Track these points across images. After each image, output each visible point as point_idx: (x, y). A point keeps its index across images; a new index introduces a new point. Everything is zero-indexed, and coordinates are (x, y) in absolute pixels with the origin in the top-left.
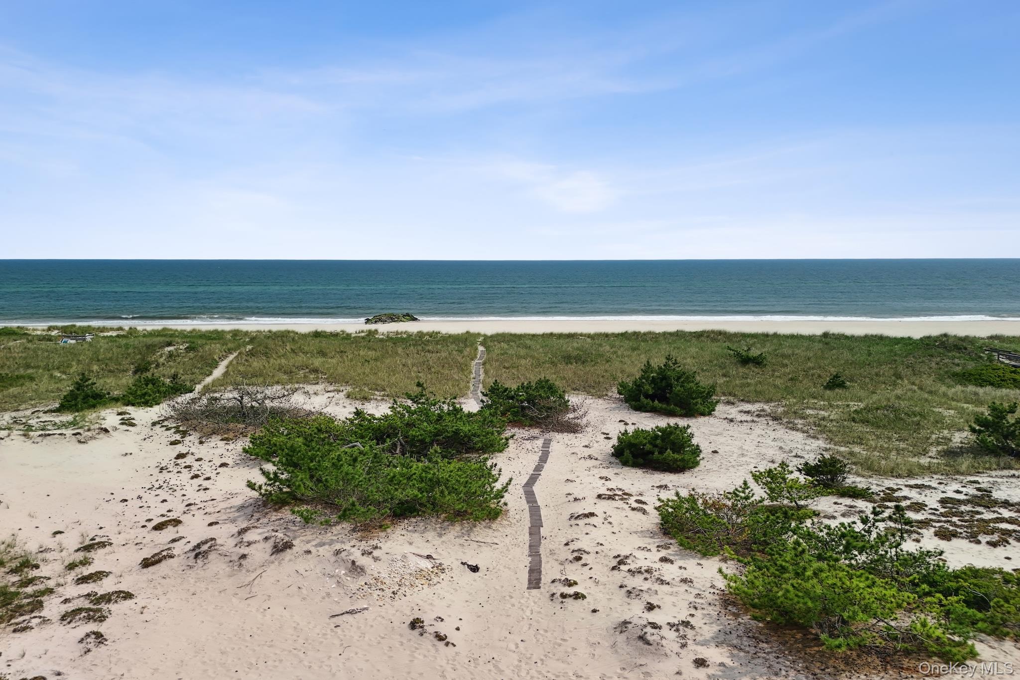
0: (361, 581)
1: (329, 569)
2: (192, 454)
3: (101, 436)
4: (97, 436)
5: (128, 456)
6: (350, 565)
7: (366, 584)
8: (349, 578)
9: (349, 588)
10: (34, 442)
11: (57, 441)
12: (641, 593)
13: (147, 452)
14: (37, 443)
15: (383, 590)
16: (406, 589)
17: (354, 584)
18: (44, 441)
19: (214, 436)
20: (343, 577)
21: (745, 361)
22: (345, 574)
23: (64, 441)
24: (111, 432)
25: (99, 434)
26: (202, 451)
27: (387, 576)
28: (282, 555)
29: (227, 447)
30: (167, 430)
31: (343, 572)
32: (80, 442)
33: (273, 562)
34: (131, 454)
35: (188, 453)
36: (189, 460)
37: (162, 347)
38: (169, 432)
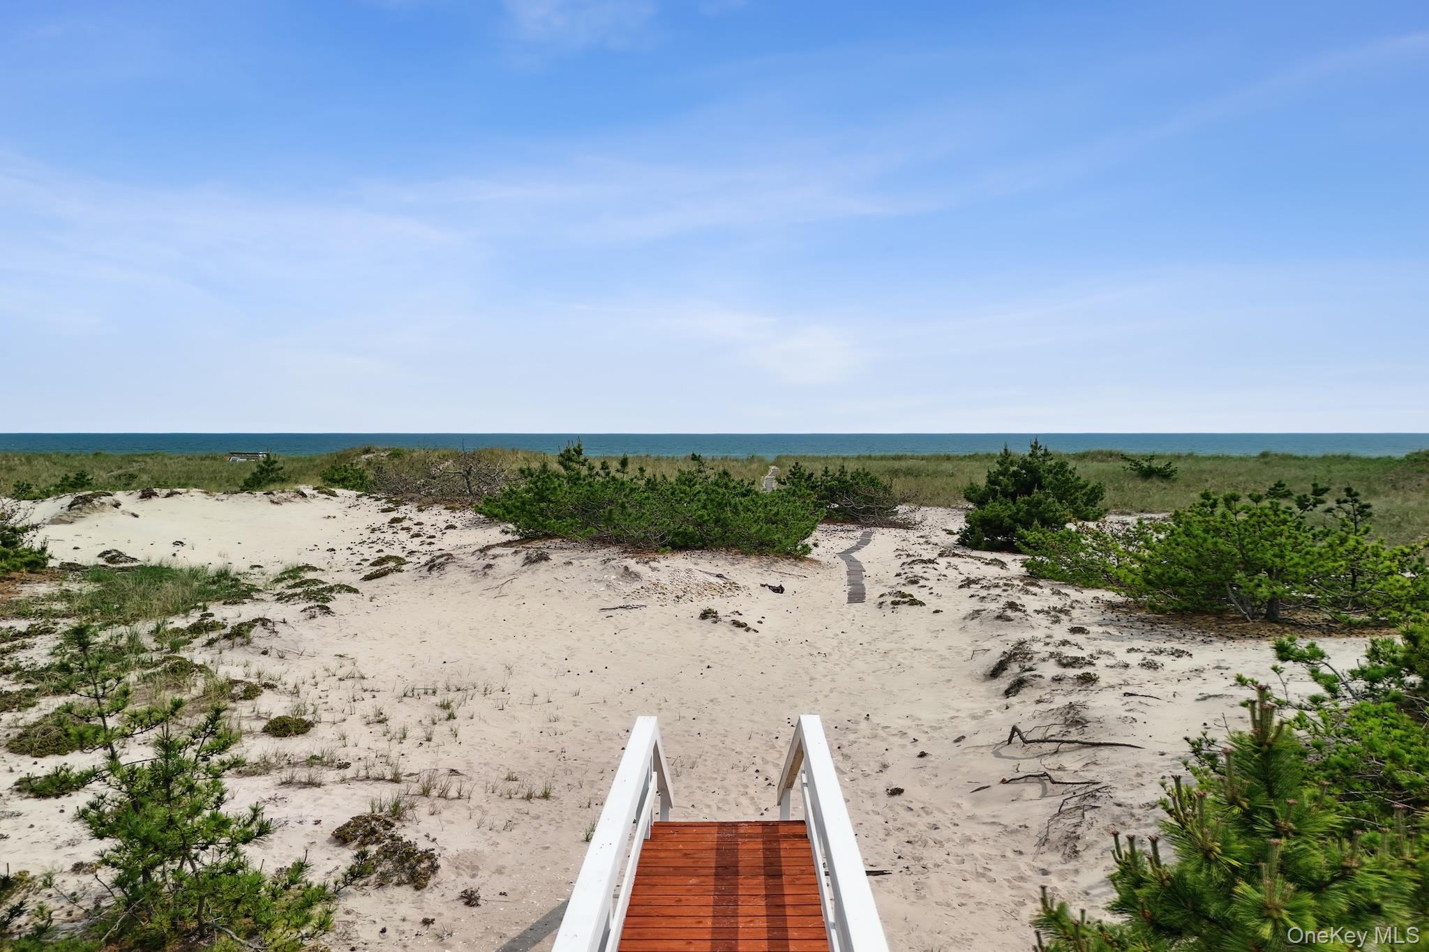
0: (637, 585)
1: (595, 575)
2: (410, 519)
3: (298, 499)
4: (292, 499)
5: (331, 519)
6: (622, 570)
7: (642, 588)
8: (621, 583)
9: (622, 591)
10: (217, 500)
11: (246, 499)
12: (998, 597)
13: (354, 517)
14: (222, 500)
15: (664, 594)
16: (693, 596)
17: (628, 587)
18: (230, 498)
19: (435, 505)
20: (614, 582)
21: (1148, 474)
22: (617, 579)
23: (254, 500)
24: (308, 498)
25: (295, 497)
26: (423, 517)
27: (668, 583)
28: (536, 566)
29: (453, 514)
30: (376, 500)
31: (614, 577)
32: (272, 502)
33: (525, 572)
34: (334, 517)
35: (405, 518)
36: (406, 524)
37: (359, 455)
38: (379, 503)
